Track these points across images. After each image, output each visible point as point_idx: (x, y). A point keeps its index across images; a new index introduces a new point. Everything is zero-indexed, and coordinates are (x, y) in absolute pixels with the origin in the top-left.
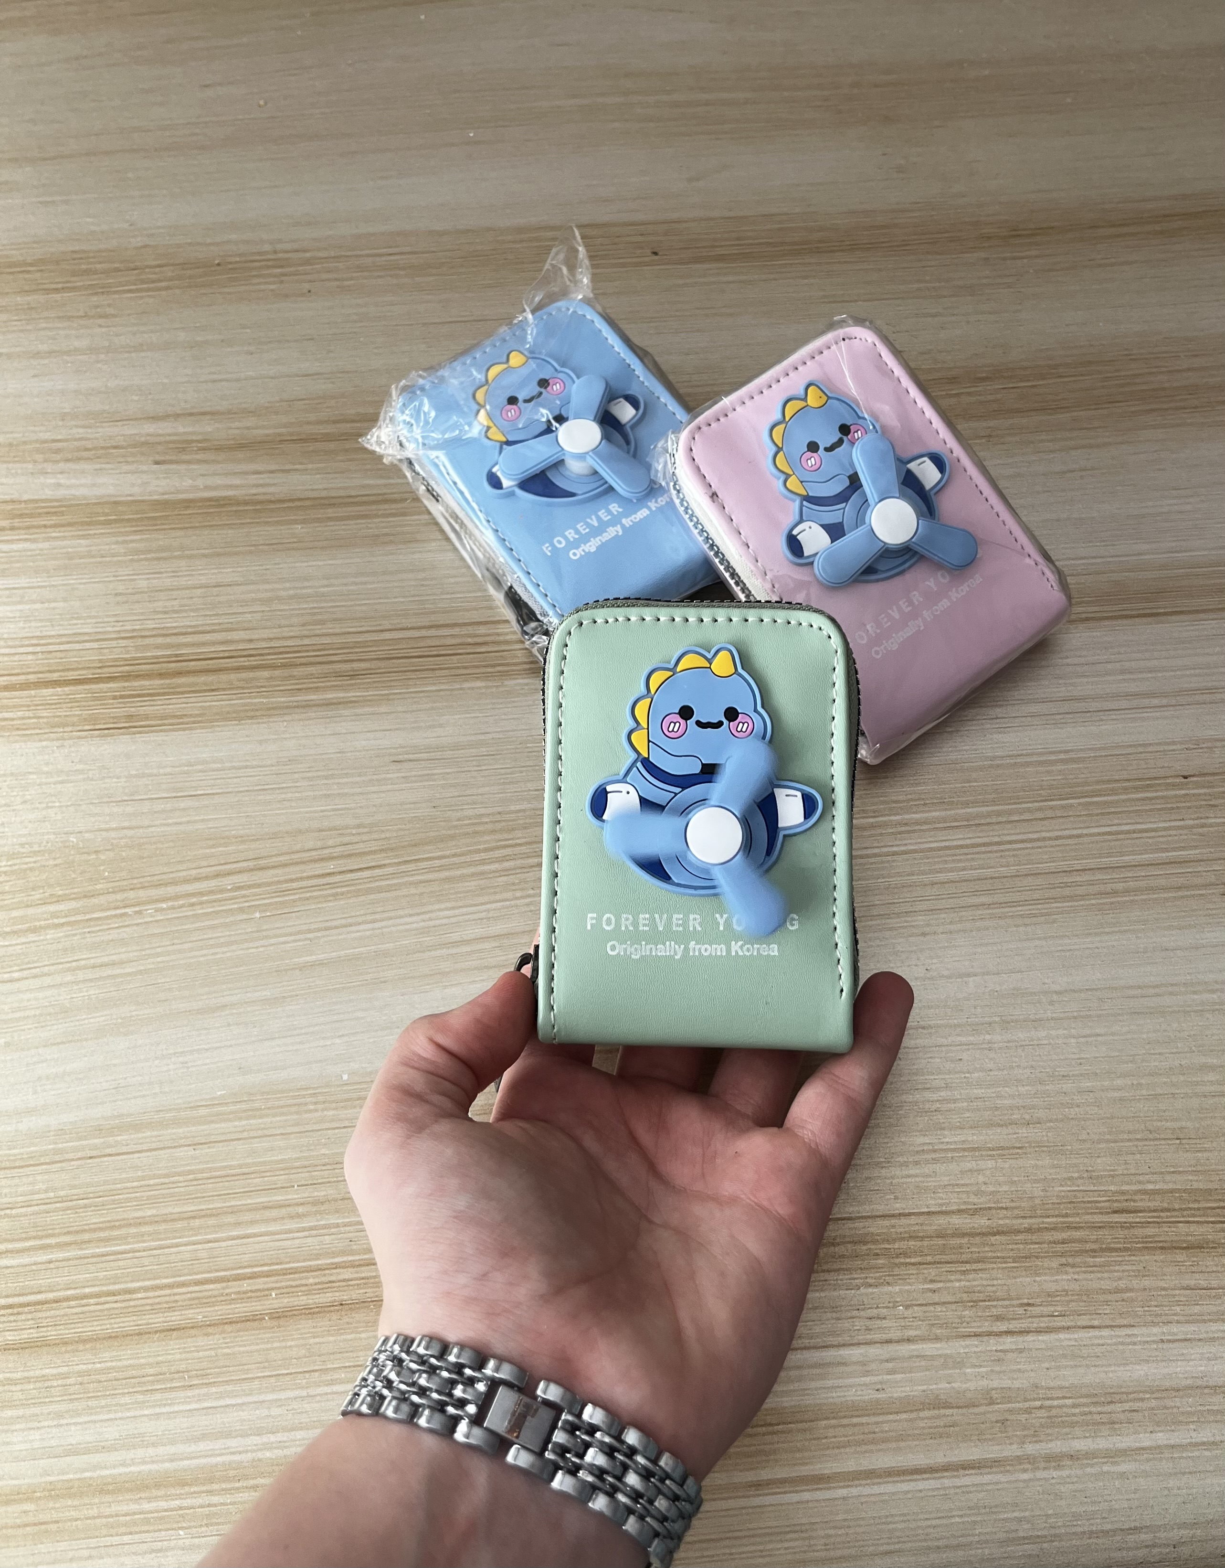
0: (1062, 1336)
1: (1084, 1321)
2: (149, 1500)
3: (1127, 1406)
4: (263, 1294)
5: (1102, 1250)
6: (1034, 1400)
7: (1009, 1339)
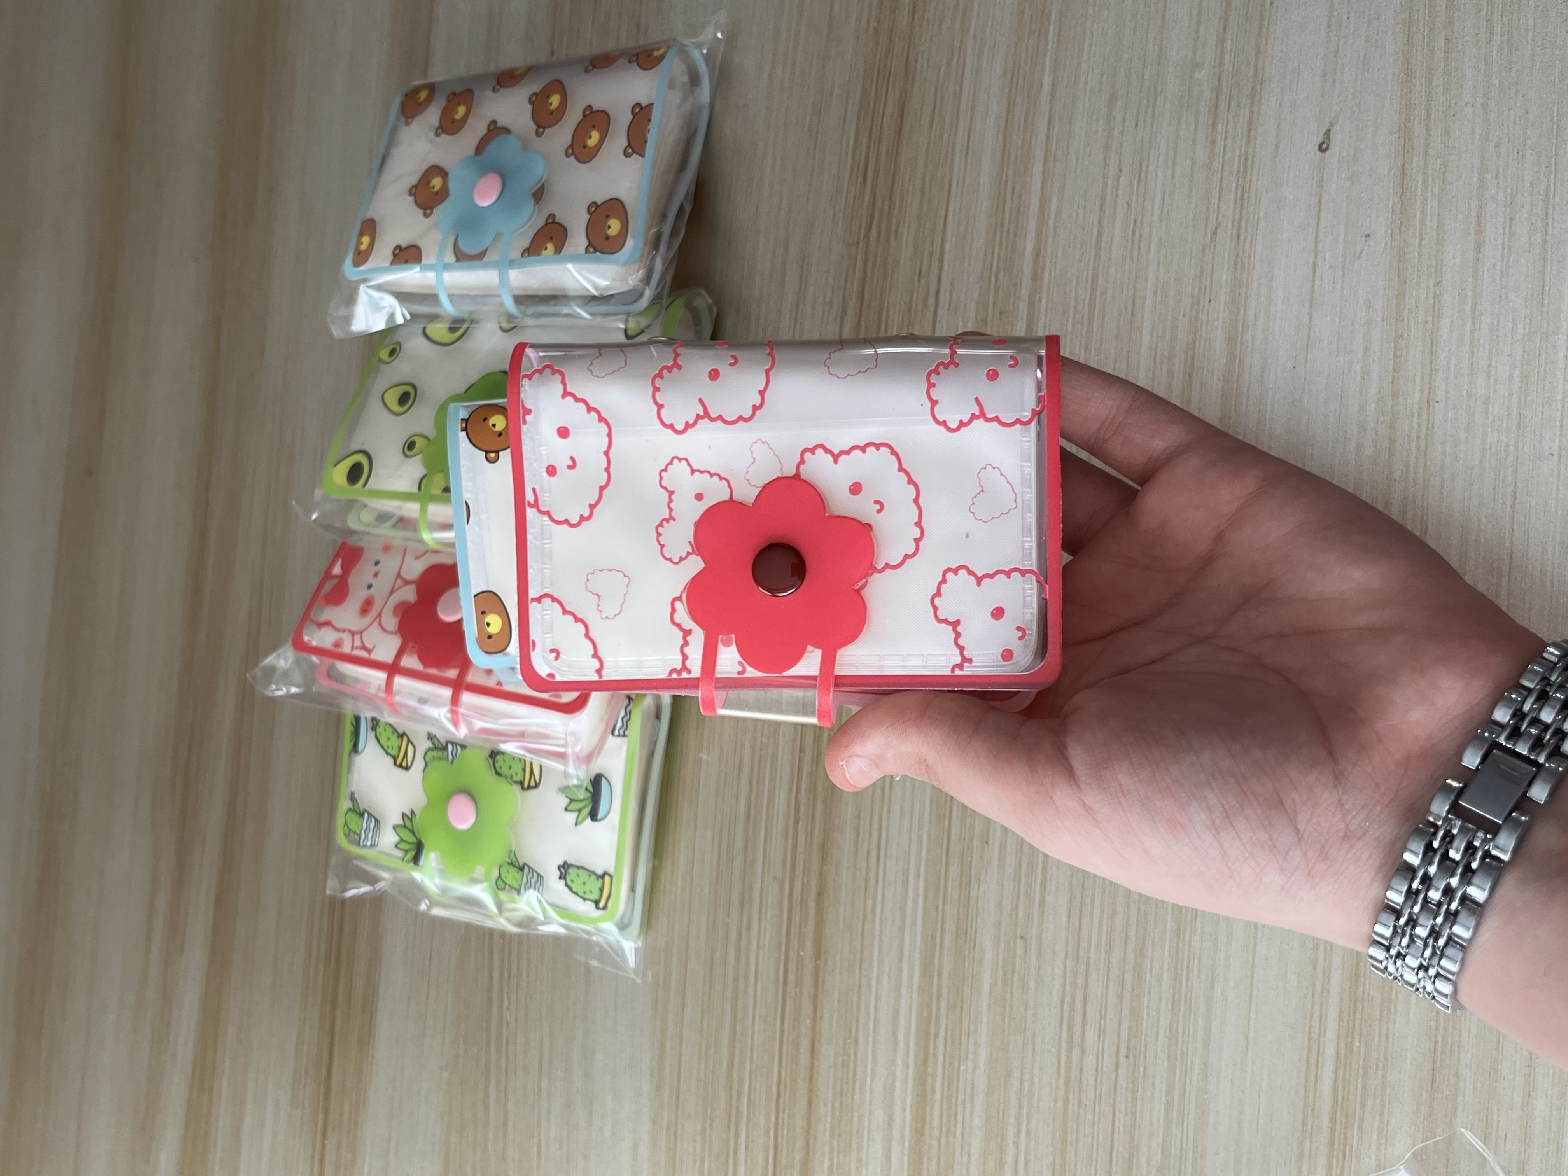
0: (947, 247)
1: (940, 227)
2: (933, 1091)
3: (1009, 197)
4: (800, 961)
5: (891, 197)
6: (990, 282)
7: (942, 297)
